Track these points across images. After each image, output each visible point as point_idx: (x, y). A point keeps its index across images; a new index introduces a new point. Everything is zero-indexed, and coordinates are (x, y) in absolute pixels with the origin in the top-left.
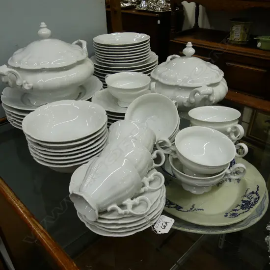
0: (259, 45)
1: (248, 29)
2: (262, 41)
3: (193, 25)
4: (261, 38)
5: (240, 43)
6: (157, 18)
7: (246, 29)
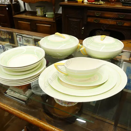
0: (47, 16)
1: (43, 10)
2: (48, 14)
3: (24, 10)
4: (47, 13)
5: (41, 16)
6: (6, 7)
7: (42, 10)
